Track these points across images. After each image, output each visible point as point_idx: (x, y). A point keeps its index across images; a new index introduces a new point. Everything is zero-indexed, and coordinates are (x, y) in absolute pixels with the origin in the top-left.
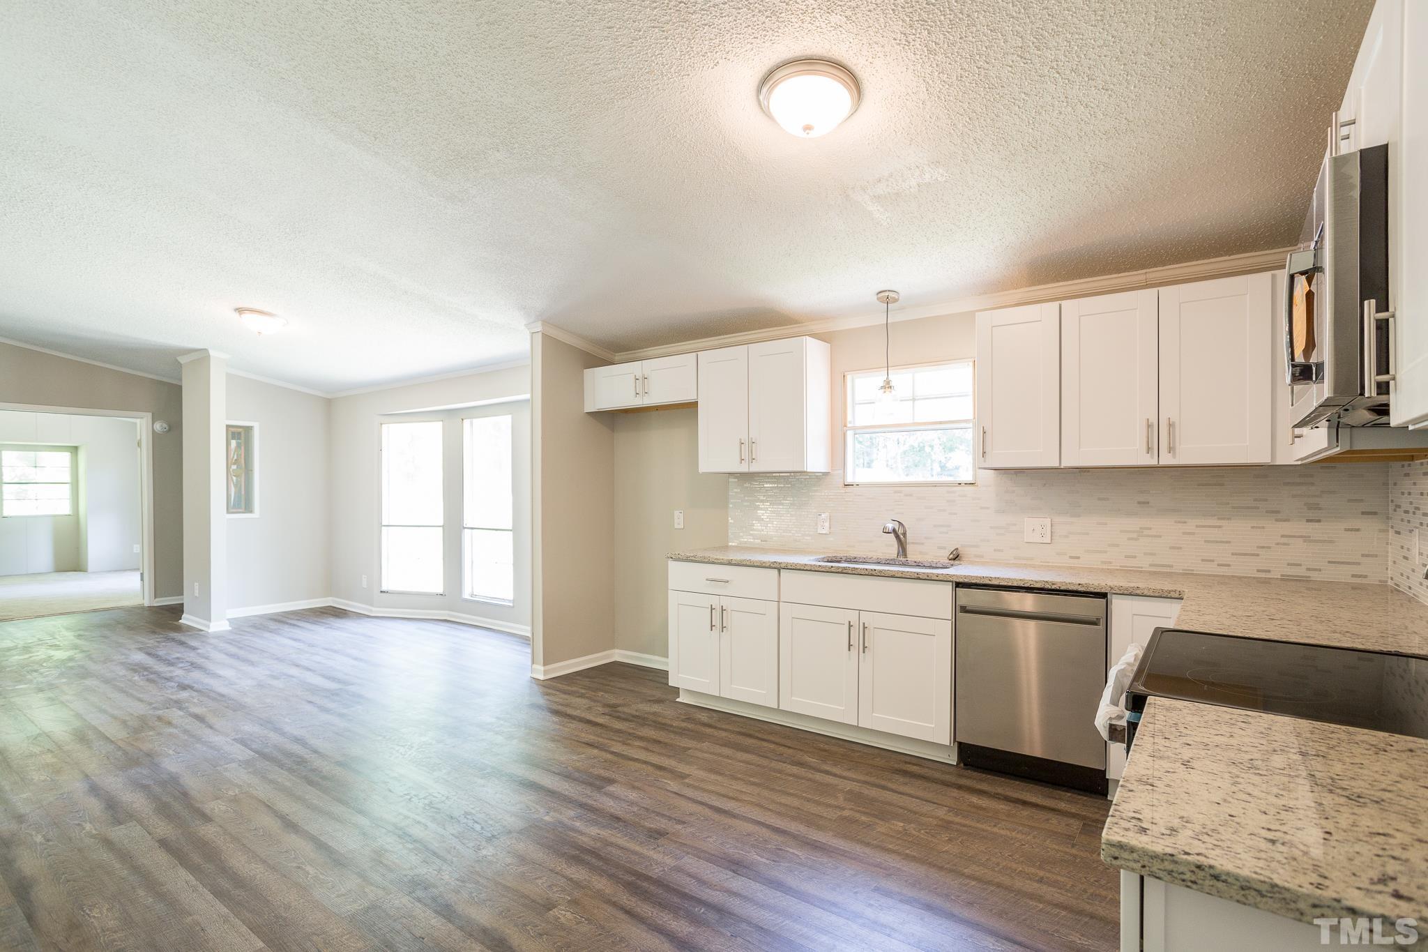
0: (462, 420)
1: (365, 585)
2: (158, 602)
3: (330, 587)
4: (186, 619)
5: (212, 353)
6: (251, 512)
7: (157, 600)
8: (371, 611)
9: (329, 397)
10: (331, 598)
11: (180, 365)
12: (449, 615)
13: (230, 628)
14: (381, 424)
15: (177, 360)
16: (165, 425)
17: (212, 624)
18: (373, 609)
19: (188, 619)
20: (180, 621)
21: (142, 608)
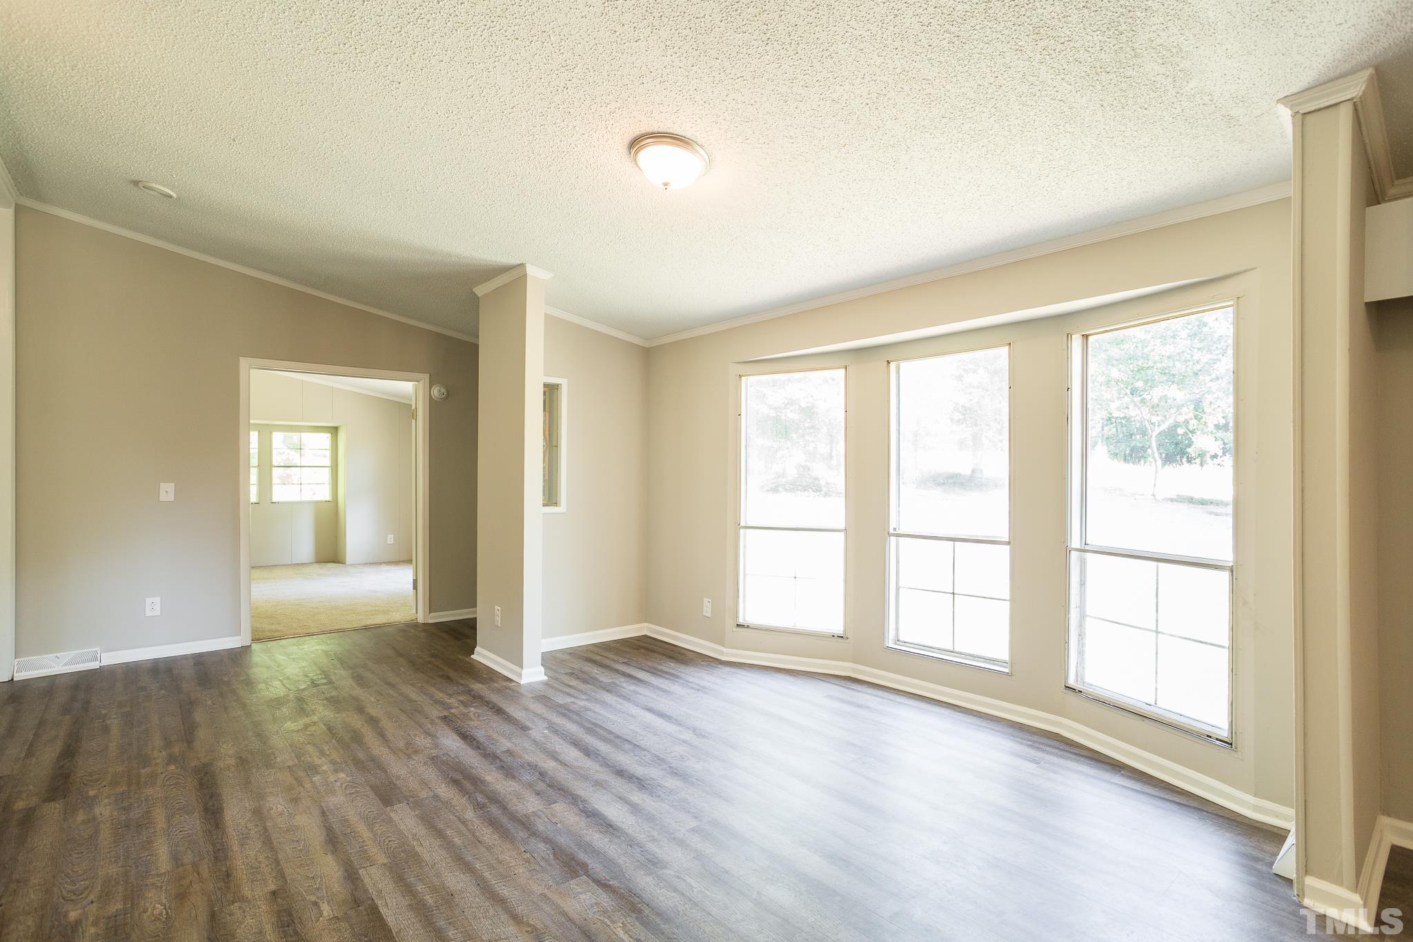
0: (888, 362)
1: (707, 611)
2: (435, 617)
3: (647, 608)
4: (481, 655)
5: (531, 270)
6: (556, 504)
7: (432, 614)
8: (722, 653)
9: (647, 345)
10: (646, 624)
11: (476, 299)
12: (854, 670)
13: (546, 678)
14: (740, 376)
15: (472, 292)
16: (443, 390)
17: (524, 672)
18: (725, 650)
19: (483, 656)
20: (472, 656)
21: (414, 625)
